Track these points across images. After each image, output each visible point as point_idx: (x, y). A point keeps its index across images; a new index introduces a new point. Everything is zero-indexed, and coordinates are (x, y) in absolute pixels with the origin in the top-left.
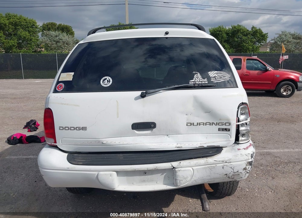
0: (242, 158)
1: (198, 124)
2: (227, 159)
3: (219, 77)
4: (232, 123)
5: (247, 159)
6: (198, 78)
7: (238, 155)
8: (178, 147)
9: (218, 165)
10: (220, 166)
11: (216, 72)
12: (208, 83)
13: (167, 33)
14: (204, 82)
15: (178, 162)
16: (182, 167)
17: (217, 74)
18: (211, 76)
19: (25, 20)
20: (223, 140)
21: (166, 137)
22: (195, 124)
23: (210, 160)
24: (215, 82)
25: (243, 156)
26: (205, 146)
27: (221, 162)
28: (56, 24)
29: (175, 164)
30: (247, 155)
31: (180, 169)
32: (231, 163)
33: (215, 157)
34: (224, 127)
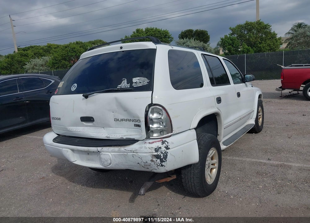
0: (146, 151)
1: (122, 120)
2: (134, 149)
3: (139, 82)
4: (141, 121)
5: (151, 152)
6: (124, 84)
7: (143, 147)
8: (108, 137)
9: (129, 154)
10: (130, 155)
11: (139, 78)
12: (130, 88)
13: (121, 48)
14: (127, 87)
15: (101, 148)
16: (103, 152)
17: (139, 80)
18: (133, 82)
19: (159, 32)
20: (136, 134)
21: (103, 128)
22: (120, 120)
23: (122, 149)
24: (135, 86)
25: (147, 148)
26: (125, 138)
27: (130, 152)
28: (193, 30)
29: (99, 149)
30: (150, 148)
31: (102, 153)
32: (139, 154)
33: (128, 147)
34: (137, 123)
